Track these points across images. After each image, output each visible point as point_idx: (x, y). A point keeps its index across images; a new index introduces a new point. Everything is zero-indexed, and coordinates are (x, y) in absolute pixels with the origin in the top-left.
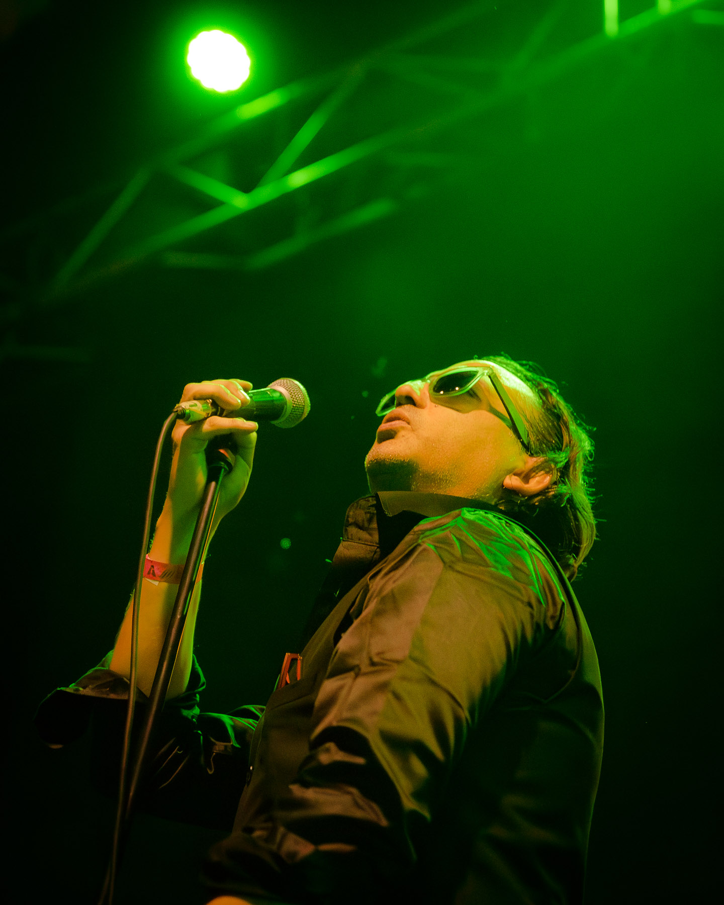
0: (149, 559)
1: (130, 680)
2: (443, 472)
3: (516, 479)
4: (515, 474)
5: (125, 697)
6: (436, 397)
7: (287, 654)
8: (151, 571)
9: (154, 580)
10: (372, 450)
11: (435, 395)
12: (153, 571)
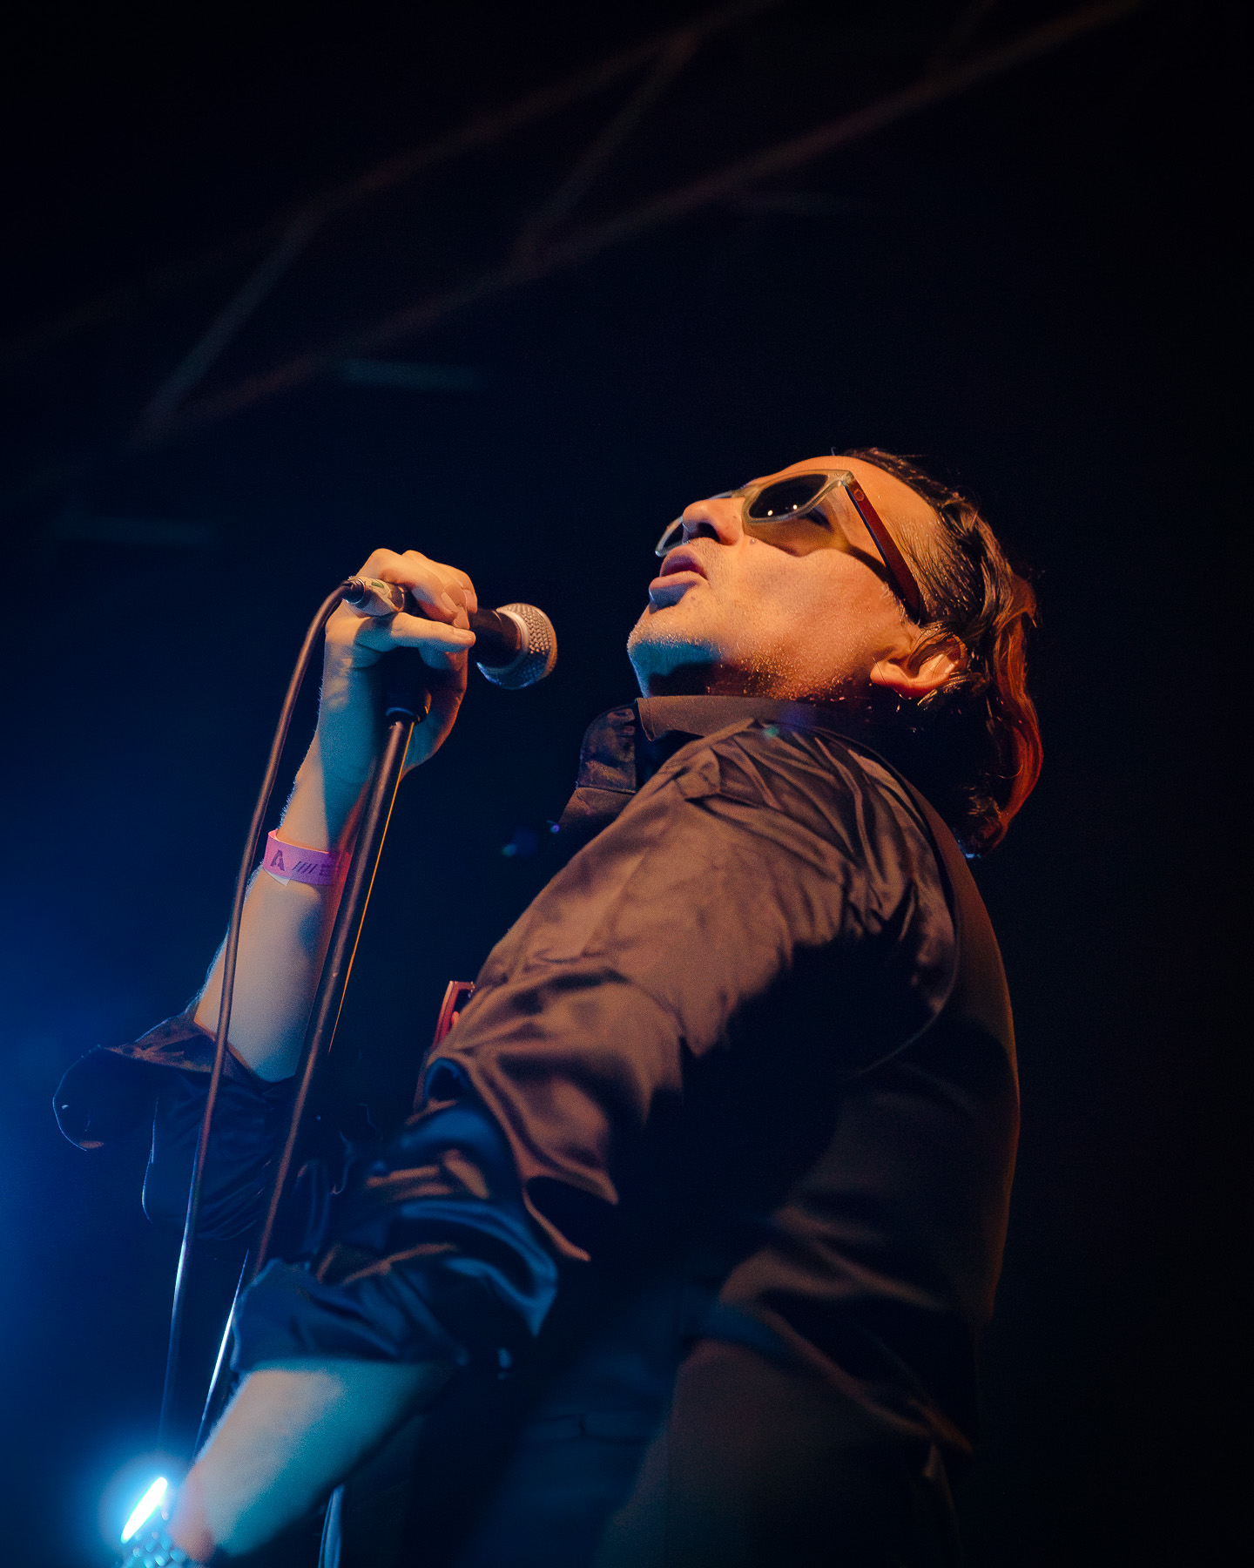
0: (276, 838)
1: (217, 1038)
2: (761, 661)
3: (894, 670)
4: (895, 661)
5: (205, 1069)
6: (755, 524)
7: (451, 982)
8: (278, 862)
9: (280, 875)
10: (637, 626)
11: (752, 522)
12: (281, 860)
